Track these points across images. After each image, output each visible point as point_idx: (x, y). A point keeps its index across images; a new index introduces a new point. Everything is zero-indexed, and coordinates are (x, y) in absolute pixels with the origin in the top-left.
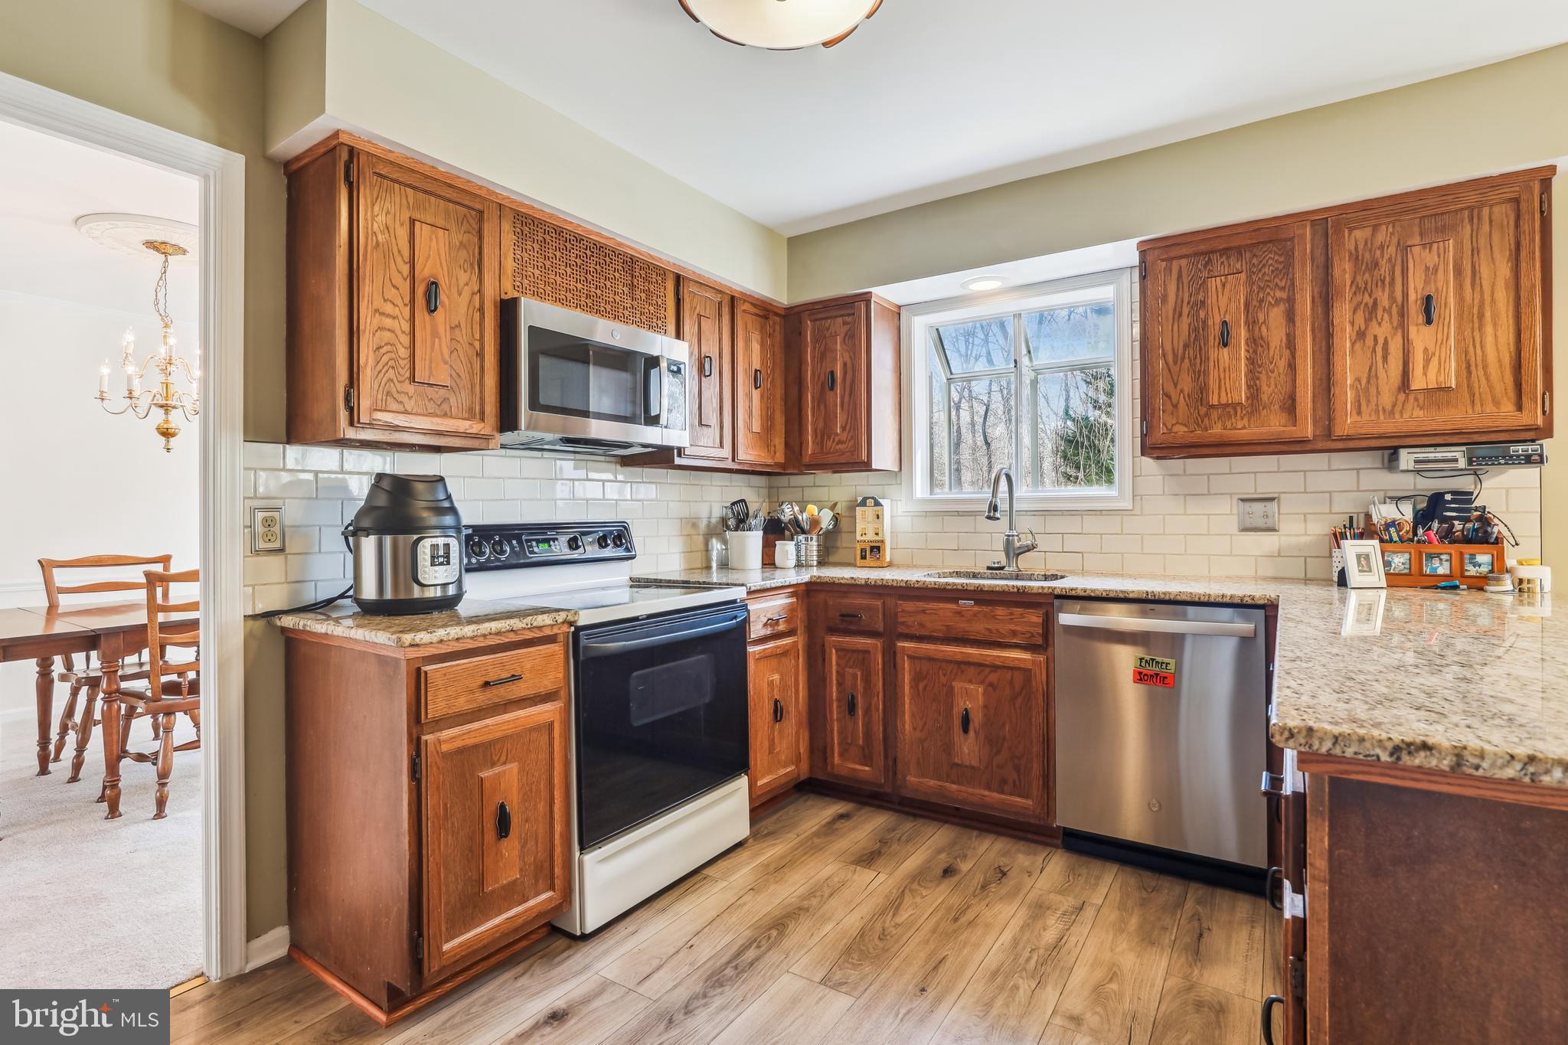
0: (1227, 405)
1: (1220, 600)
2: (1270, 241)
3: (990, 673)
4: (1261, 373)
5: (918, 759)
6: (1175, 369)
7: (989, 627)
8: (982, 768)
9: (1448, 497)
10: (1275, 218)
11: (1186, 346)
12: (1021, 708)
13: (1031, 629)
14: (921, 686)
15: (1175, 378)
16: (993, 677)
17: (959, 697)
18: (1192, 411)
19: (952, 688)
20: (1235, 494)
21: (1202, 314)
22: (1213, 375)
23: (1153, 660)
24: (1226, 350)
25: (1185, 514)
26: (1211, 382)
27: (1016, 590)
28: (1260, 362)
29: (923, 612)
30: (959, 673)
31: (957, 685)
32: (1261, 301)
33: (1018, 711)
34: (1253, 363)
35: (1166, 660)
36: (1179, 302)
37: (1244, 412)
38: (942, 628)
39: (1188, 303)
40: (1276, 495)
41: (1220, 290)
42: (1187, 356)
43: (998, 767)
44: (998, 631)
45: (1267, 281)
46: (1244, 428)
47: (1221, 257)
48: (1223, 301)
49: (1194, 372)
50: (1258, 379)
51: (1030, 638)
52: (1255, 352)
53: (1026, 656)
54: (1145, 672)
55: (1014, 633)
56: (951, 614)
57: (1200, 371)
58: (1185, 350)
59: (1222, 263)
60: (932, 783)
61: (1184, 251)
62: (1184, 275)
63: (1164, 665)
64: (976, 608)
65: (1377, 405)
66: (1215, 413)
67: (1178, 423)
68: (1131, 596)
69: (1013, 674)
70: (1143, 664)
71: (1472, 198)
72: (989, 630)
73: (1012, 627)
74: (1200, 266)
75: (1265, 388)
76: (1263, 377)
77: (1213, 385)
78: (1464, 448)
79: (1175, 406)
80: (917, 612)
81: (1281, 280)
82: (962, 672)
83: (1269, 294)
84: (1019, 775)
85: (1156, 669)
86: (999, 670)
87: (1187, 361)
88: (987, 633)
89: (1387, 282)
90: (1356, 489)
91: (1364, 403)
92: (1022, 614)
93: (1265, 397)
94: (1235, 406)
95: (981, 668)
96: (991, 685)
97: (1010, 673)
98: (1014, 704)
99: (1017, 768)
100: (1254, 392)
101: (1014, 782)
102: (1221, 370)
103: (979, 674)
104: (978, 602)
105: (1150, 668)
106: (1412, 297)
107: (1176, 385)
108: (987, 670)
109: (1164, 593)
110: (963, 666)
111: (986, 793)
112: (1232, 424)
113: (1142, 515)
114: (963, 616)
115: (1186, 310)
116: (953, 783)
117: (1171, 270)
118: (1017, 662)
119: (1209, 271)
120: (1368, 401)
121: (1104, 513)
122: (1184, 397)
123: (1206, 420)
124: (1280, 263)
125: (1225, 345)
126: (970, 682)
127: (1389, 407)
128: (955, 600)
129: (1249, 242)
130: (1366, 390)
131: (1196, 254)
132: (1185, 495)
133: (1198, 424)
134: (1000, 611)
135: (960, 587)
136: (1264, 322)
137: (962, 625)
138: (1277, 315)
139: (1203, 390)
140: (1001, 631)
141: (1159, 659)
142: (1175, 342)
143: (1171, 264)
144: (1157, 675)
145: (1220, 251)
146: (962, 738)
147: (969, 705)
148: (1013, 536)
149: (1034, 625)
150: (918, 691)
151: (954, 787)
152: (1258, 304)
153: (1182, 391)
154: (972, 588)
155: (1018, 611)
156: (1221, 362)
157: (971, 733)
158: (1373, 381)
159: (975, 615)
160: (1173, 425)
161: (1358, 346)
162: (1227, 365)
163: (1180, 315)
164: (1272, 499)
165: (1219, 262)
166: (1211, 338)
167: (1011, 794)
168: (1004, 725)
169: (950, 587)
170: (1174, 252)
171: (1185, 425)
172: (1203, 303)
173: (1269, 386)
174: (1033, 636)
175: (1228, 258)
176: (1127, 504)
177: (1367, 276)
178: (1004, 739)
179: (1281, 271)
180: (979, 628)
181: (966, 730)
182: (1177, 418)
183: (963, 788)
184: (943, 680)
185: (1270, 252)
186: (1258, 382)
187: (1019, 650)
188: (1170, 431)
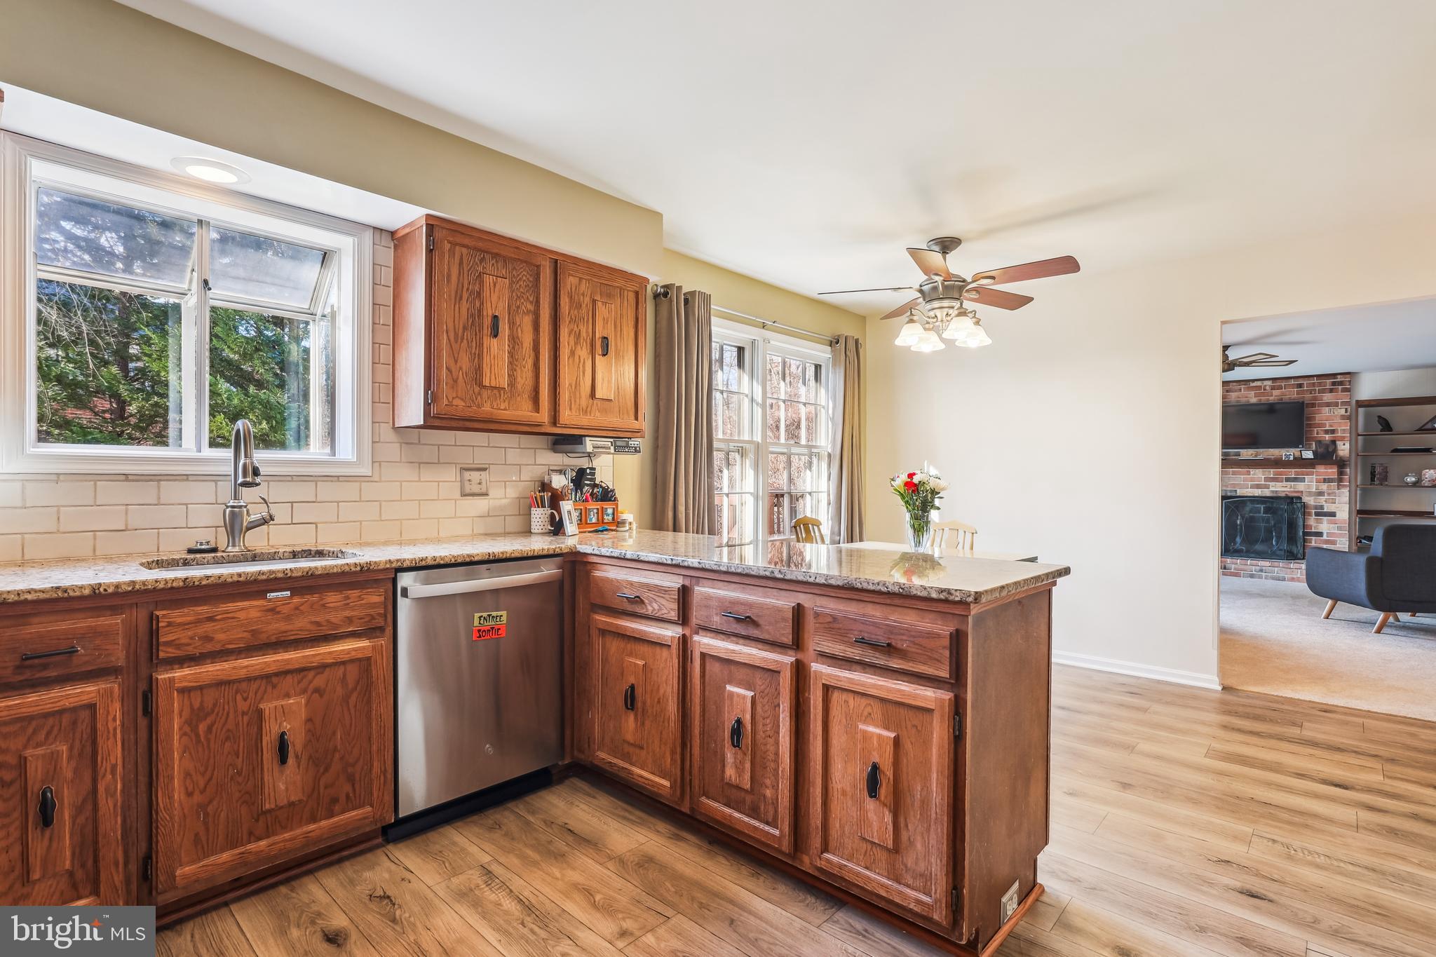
0: (496, 388)
1: (541, 553)
2: (525, 262)
3: (314, 677)
4: (517, 366)
5: (197, 835)
6: (456, 346)
7: (318, 619)
8: (305, 799)
9: (588, 471)
10: (527, 244)
11: (465, 328)
12: (355, 706)
13: (371, 611)
14: (202, 727)
15: (456, 356)
16: (319, 681)
17: (272, 720)
18: (469, 388)
19: (260, 713)
20: (458, 464)
21: (478, 304)
22: (486, 360)
23: (489, 616)
24: (495, 340)
25: (419, 481)
26: (484, 366)
27: (359, 568)
28: (516, 357)
29: (211, 619)
30: (269, 689)
31: (267, 706)
32: (518, 307)
33: (352, 711)
34: (512, 356)
35: (499, 613)
36: (460, 286)
37: (506, 396)
38: (245, 635)
39: (468, 289)
40: (487, 466)
41: (492, 288)
42: (465, 337)
43: (326, 787)
44: (328, 621)
45: (522, 292)
46: (505, 410)
47: (492, 259)
48: (494, 298)
49: (471, 353)
50: (515, 370)
51: (369, 621)
52: (514, 348)
53: (364, 643)
54: (482, 628)
55: (350, 620)
56: (259, 614)
57: (475, 354)
58: (464, 332)
59: (493, 265)
60: (225, 856)
61: (467, 241)
62: (465, 261)
63: (498, 618)
64: (296, 600)
65: (579, 405)
66: (486, 393)
67: (457, 397)
68: (476, 559)
69: (345, 670)
70: (482, 622)
71: (620, 283)
72: (318, 624)
73: (347, 613)
74: (477, 259)
75: (519, 379)
76: (519, 371)
77: (486, 369)
78: (612, 440)
79: (455, 381)
80: (198, 622)
81: (530, 295)
82: (274, 687)
83: (523, 303)
84: (353, 785)
85: (492, 623)
86: (328, 669)
87: (465, 341)
88: (313, 628)
89: (585, 320)
90: (533, 463)
91: (573, 402)
92: (360, 596)
93: (519, 386)
94: (499, 389)
95: (302, 674)
96: (317, 690)
97: (342, 668)
98: (348, 703)
99: (351, 779)
100: (512, 384)
101: (348, 796)
102: (492, 357)
103: (299, 682)
104: (295, 591)
105: (488, 624)
106: (597, 336)
107: (456, 362)
108: (311, 674)
109: (502, 553)
110: (274, 680)
111: (312, 827)
112: (497, 405)
113: (380, 481)
114: (279, 613)
115: (465, 295)
116: (259, 839)
117: (454, 254)
118: (353, 653)
119: (484, 268)
120: (575, 401)
121: (341, 479)
122: (463, 374)
123: (479, 398)
124: (530, 281)
125: (496, 336)
126: (288, 696)
127: (585, 408)
128: (262, 594)
129: (513, 256)
130: (575, 395)
131: (475, 249)
132: (420, 463)
133: (473, 401)
134: (333, 598)
135: (281, 575)
136: (520, 325)
137: (276, 627)
138: (527, 322)
139: (479, 370)
140: (333, 620)
141: (494, 614)
142: (456, 322)
143: (455, 248)
144: (492, 628)
145: (492, 253)
146: (276, 774)
147: (286, 726)
148: (240, 507)
149: (373, 605)
150: (197, 735)
151: (263, 843)
152: (516, 309)
153: (461, 368)
154: (300, 574)
155: (354, 594)
156: (492, 349)
157: (291, 761)
158: (578, 388)
159: (297, 608)
160: (453, 398)
161: (571, 360)
162: (496, 354)
163: (461, 298)
164: (485, 469)
165: (491, 263)
166: (485, 327)
167: (343, 812)
168: (334, 733)
169: (264, 577)
170: (459, 239)
171: (462, 399)
172: (479, 294)
173: (522, 378)
174: (373, 618)
175: (497, 262)
176: (366, 470)
177: (576, 312)
178: (335, 749)
179: (530, 288)
180: (302, 625)
181: (283, 760)
182: (457, 392)
183: (277, 838)
184: (242, 706)
185: (524, 270)
186: (515, 373)
187: (351, 640)
188: (450, 405)
